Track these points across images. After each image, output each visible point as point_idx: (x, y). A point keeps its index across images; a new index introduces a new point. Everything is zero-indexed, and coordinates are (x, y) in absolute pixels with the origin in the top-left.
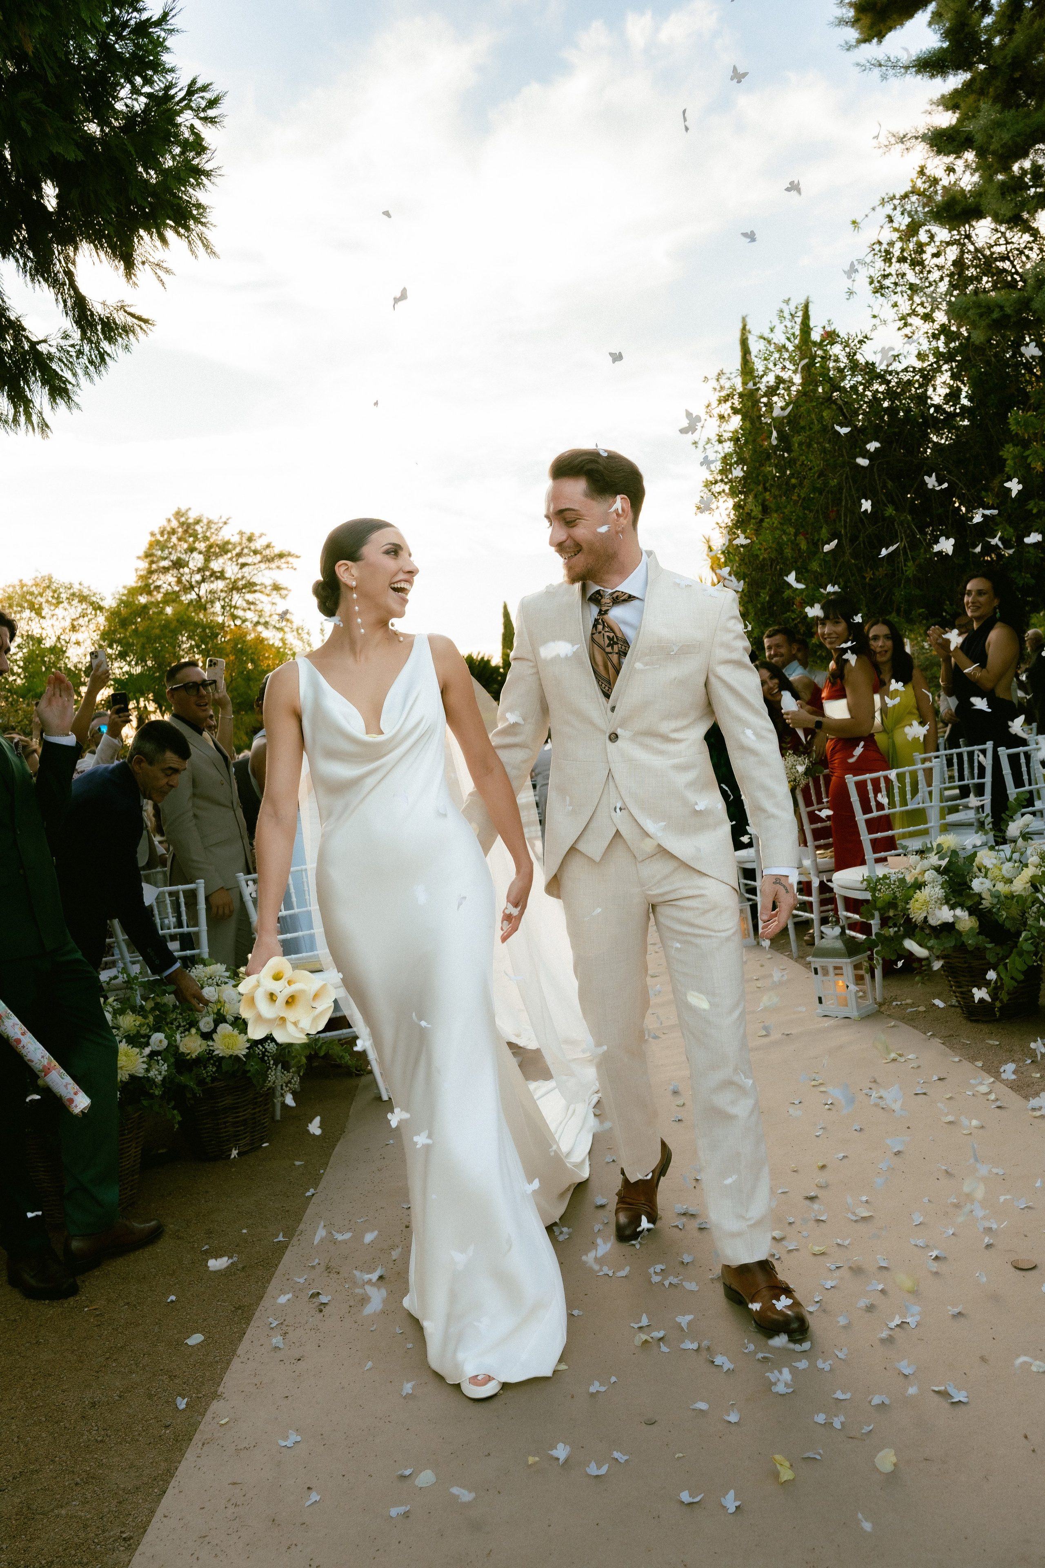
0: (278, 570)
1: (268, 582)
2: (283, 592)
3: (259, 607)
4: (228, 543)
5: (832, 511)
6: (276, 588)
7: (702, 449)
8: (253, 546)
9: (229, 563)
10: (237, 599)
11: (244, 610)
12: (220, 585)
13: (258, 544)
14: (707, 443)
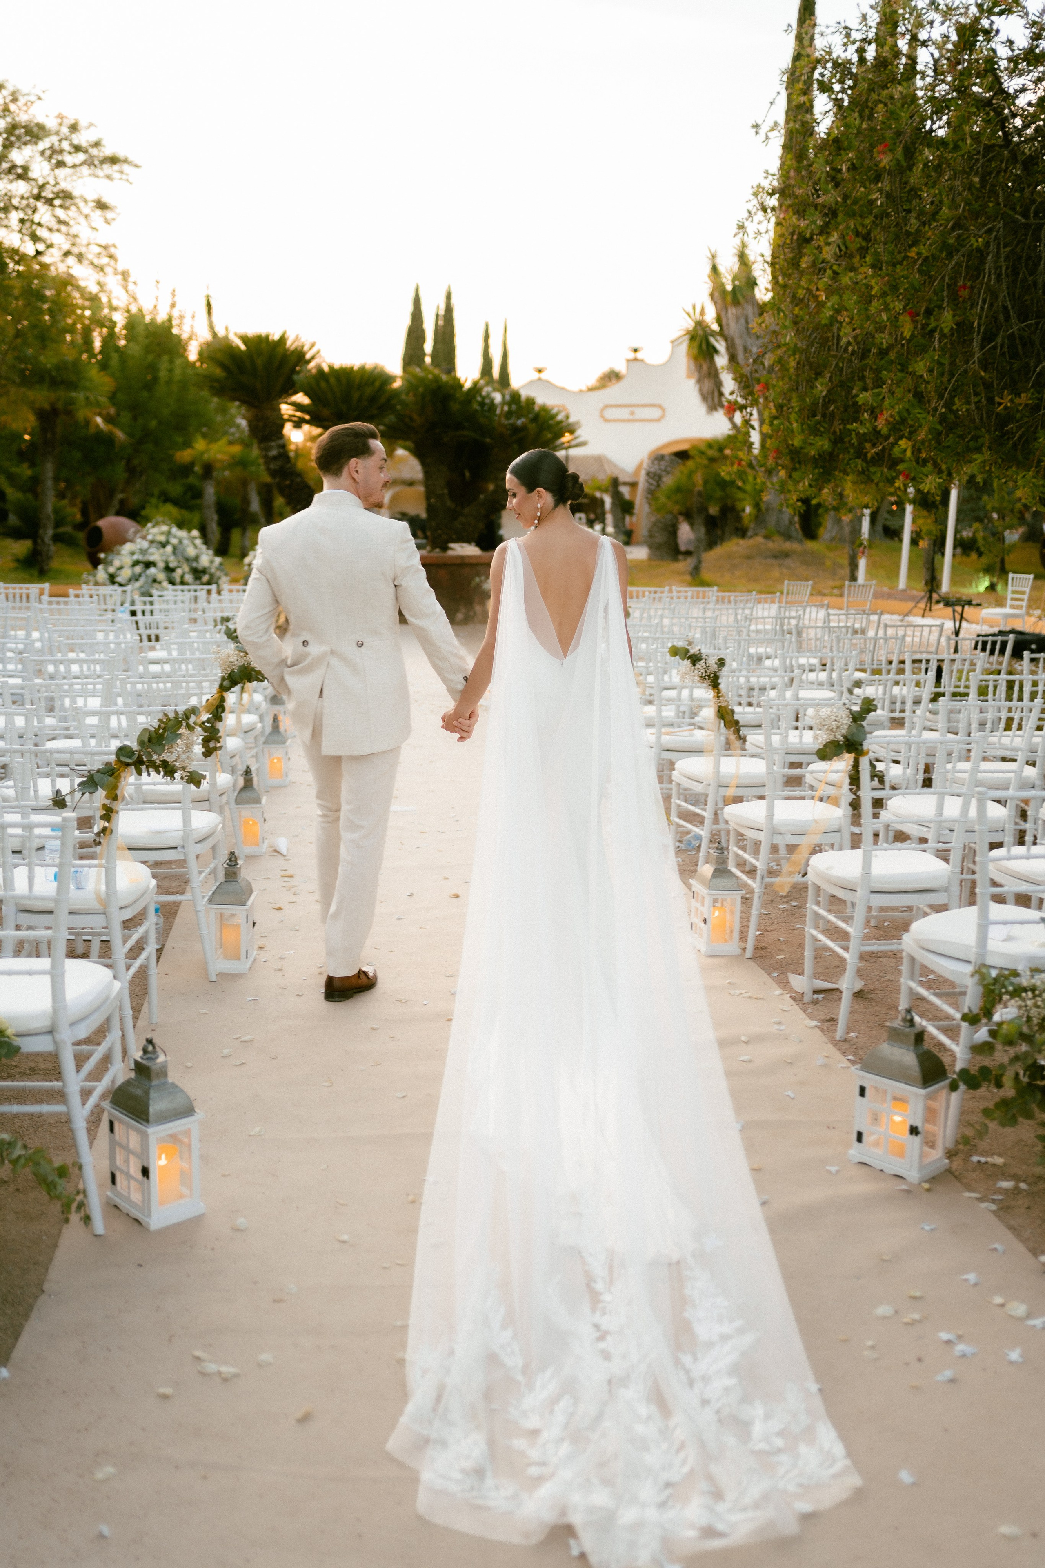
0: (107, 181)
1: (92, 196)
2: (109, 215)
3: (74, 230)
4: (41, 127)
5: (964, 287)
6: (101, 206)
7: (763, 137)
8: (77, 139)
9: (38, 158)
10: (43, 214)
11: (50, 230)
12: (21, 188)
13: (83, 138)
14: (772, 130)
